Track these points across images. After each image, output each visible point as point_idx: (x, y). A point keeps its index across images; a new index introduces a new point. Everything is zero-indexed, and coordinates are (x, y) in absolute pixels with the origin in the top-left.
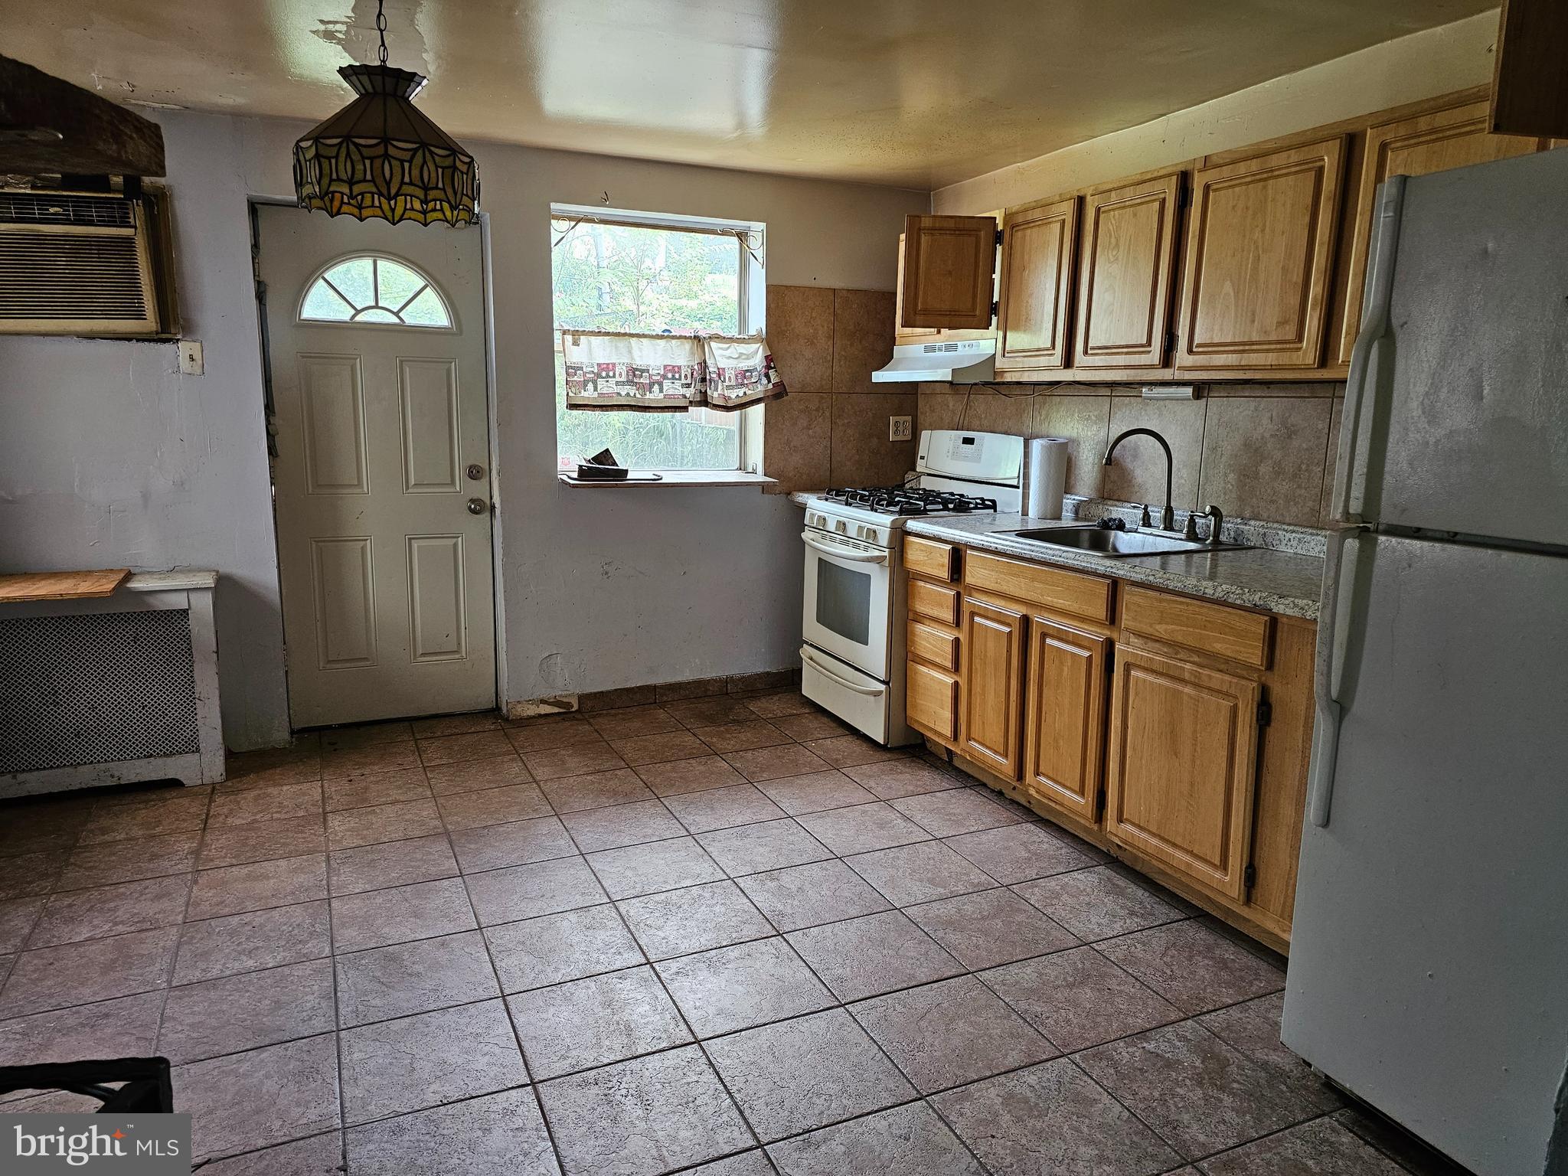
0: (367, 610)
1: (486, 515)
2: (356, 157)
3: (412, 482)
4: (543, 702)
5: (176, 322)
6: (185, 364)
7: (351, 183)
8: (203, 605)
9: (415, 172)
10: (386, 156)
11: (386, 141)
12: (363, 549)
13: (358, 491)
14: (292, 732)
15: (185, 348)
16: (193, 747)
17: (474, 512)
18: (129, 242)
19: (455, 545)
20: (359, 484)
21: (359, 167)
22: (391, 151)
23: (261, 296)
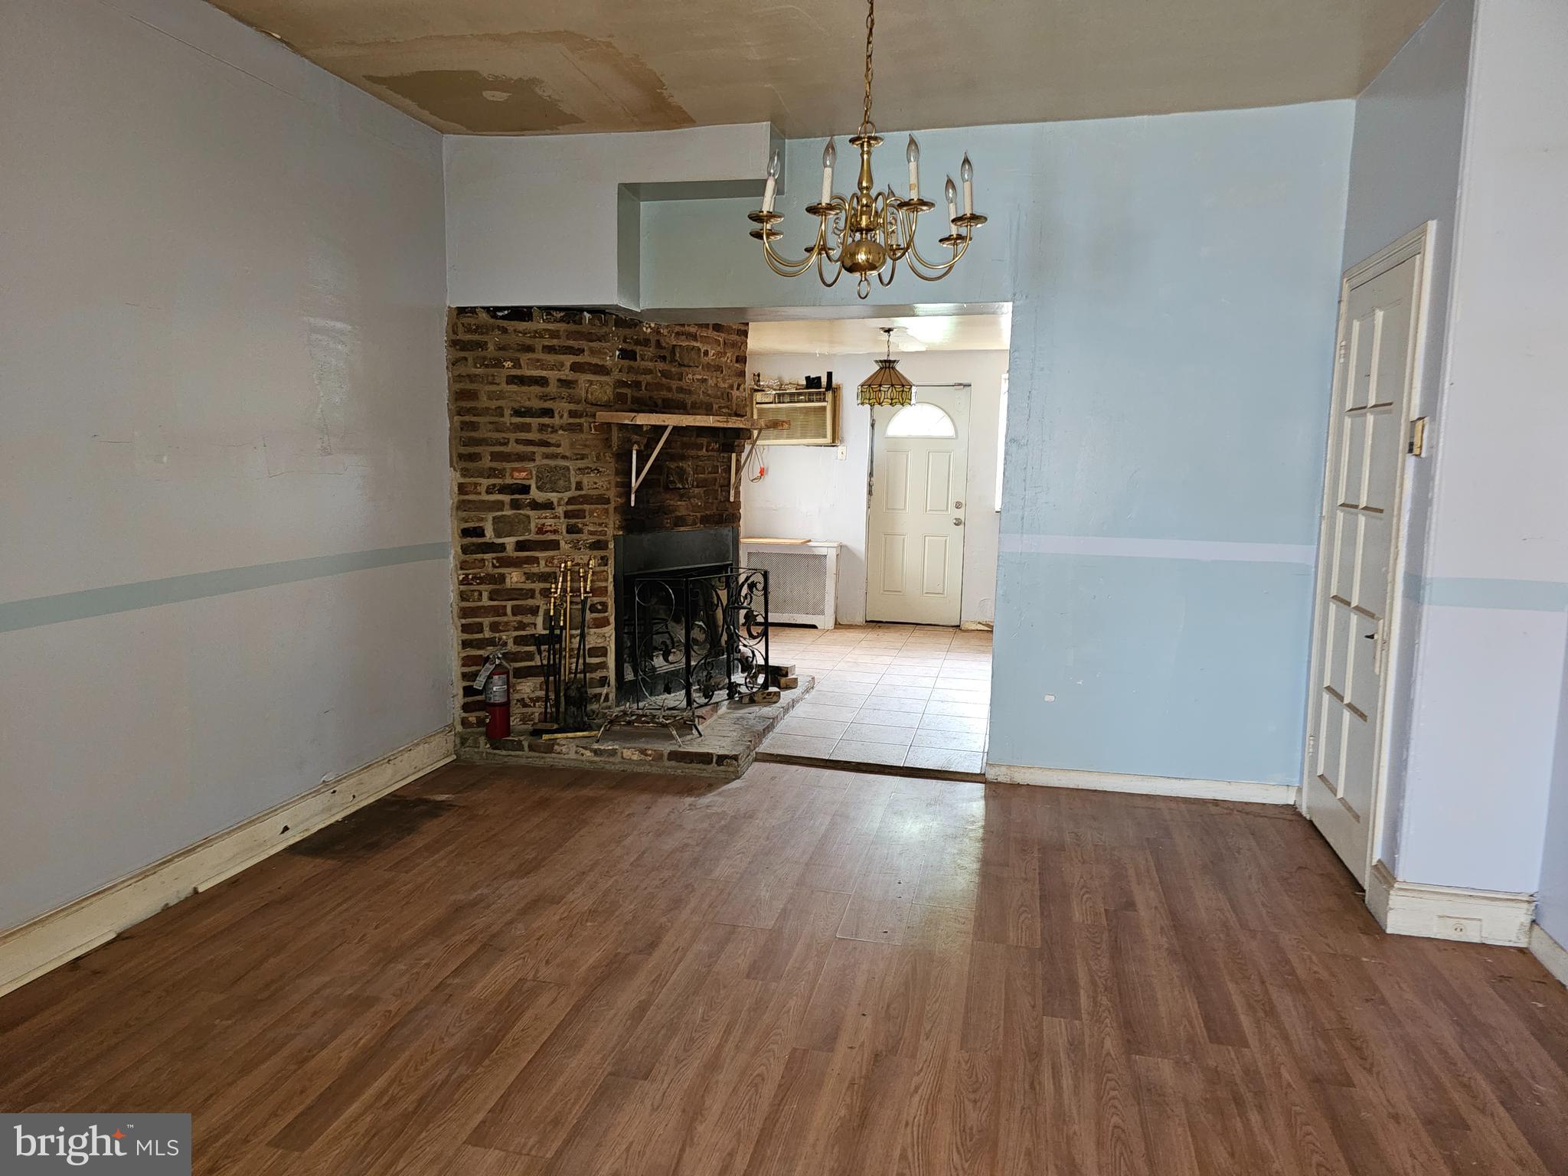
0: (903, 570)
1: (962, 526)
2: (871, 391)
3: (928, 509)
4: (979, 623)
5: (838, 438)
6: (840, 456)
7: (869, 400)
8: (832, 554)
9: (889, 394)
10: (880, 390)
11: (880, 385)
12: (904, 540)
13: (904, 511)
14: (866, 621)
15: (840, 449)
16: (822, 613)
17: (956, 524)
18: (824, 408)
19: (946, 541)
20: (905, 509)
21: (872, 394)
22: (882, 389)
23: (873, 425)
